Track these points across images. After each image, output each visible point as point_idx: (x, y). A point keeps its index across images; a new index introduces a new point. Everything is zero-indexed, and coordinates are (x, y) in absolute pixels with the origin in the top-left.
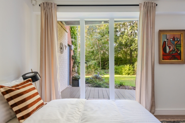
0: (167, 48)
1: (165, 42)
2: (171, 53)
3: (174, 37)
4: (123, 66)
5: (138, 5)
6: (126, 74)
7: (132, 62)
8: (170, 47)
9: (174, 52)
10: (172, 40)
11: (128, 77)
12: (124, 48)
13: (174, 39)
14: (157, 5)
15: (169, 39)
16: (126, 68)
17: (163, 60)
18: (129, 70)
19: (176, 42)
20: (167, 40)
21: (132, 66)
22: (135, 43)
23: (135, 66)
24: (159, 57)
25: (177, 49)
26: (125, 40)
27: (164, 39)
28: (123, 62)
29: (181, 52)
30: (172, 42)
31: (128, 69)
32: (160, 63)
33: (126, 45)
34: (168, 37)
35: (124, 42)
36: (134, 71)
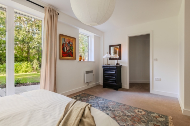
0: (65, 48)
1: (63, 44)
2: (67, 52)
3: (69, 41)
4: (19, 63)
5: (44, 7)
6: (23, 71)
7: (29, 60)
8: (67, 48)
9: (69, 52)
10: (68, 43)
11: (26, 74)
12: (20, 44)
13: (69, 42)
14: (59, 14)
15: (66, 42)
16: (23, 66)
17: (62, 56)
18: (27, 67)
19: (70, 45)
20: (65, 42)
21: (30, 63)
22: (34, 41)
23: (34, 63)
24: (60, 54)
25: (71, 50)
26: (23, 36)
27: (63, 42)
28: (18, 59)
29: (73, 52)
30: (68, 44)
31: (25, 67)
32: (60, 59)
33: (23, 41)
34: (66, 40)
35: (20, 38)
36: (32, 68)
